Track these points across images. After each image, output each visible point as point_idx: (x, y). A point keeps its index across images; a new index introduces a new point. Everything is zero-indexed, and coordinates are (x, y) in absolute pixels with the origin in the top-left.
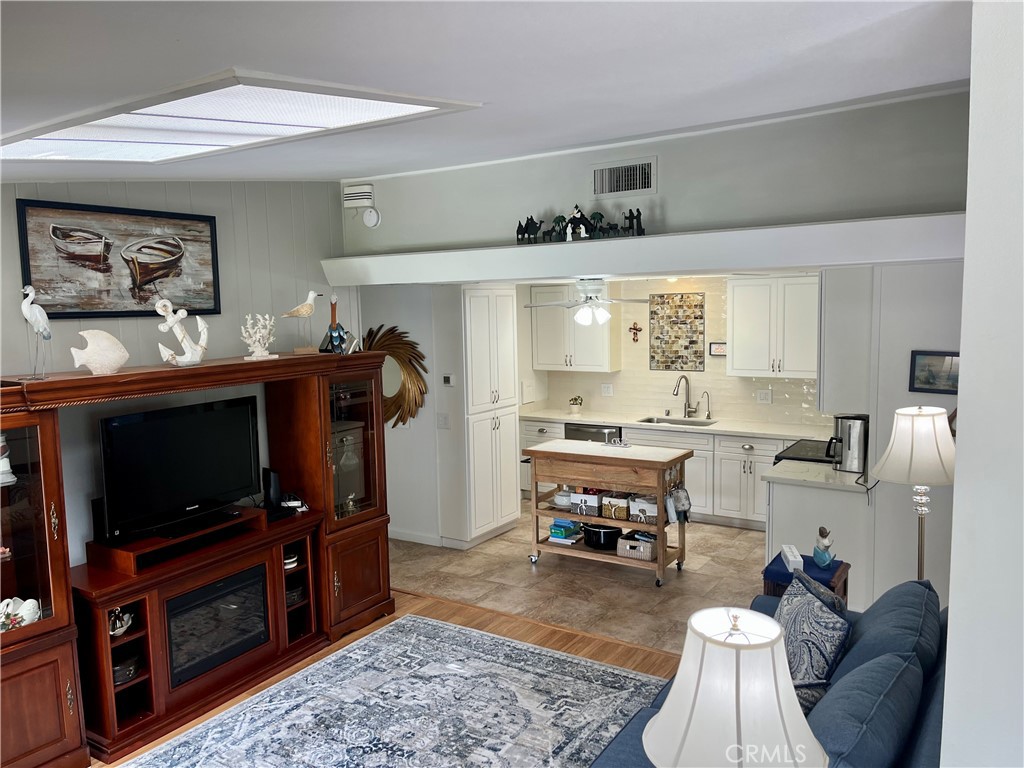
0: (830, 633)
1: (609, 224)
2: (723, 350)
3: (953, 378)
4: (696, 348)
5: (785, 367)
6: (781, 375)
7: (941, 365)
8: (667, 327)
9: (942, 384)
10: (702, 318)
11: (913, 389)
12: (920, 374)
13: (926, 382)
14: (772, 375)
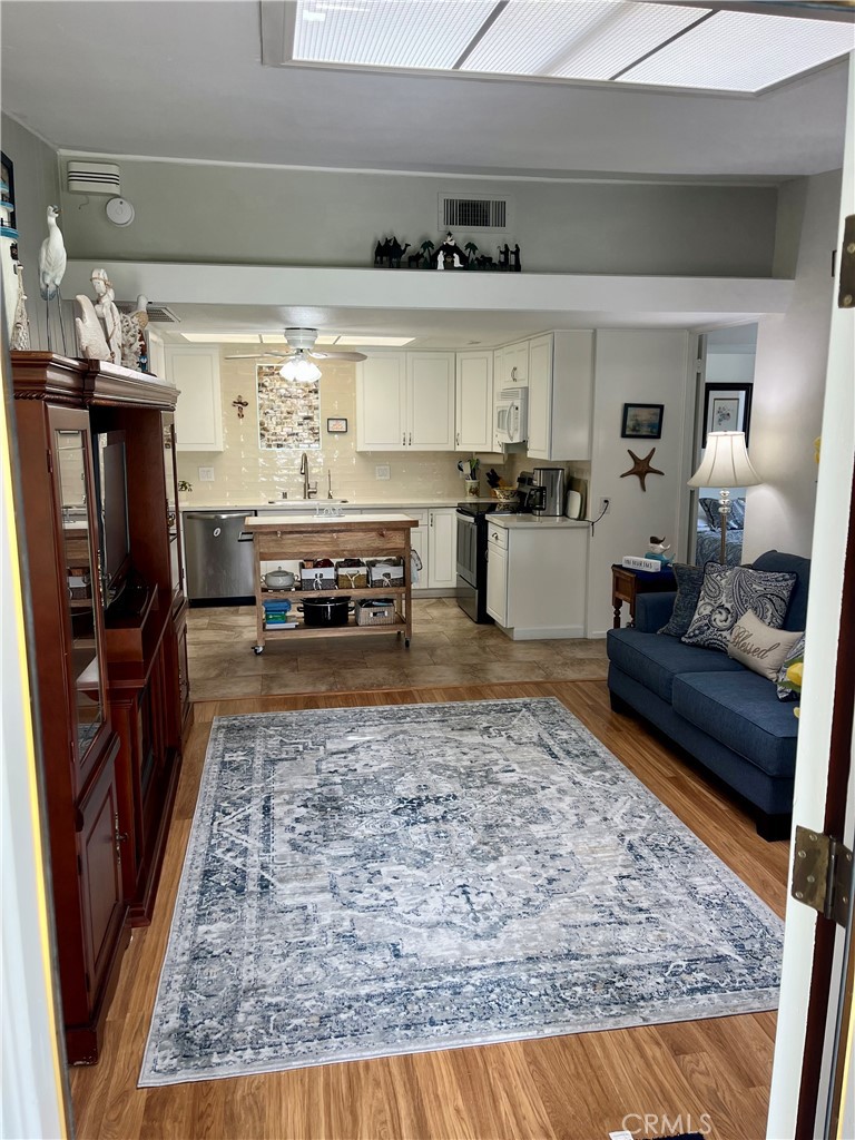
0: (784, 584)
1: (482, 256)
2: (341, 426)
3: (651, 426)
4: (312, 424)
5: (415, 440)
6: (409, 448)
7: (644, 415)
8: (278, 402)
9: (644, 431)
10: (316, 392)
11: (624, 435)
12: (630, 423)
13: (634, 430)
14: (403, 448)
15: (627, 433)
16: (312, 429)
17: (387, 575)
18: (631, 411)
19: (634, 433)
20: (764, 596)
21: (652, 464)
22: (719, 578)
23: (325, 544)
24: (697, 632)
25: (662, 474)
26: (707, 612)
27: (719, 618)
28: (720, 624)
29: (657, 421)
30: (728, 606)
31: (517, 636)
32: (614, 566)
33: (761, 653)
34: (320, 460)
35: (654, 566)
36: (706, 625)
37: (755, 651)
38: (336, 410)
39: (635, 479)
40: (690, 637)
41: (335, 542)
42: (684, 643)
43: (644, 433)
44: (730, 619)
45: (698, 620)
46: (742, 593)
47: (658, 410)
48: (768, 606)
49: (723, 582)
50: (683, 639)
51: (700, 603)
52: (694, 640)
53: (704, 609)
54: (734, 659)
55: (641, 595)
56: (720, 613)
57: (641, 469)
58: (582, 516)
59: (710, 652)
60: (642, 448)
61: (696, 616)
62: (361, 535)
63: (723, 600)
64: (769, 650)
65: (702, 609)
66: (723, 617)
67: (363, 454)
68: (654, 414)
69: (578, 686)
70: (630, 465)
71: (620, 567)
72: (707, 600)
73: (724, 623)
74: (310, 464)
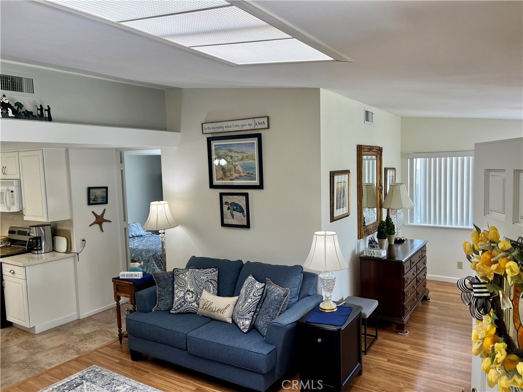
0: (214, 273)
1: (27, 111)
3: (102, 197)
7: (99, 193)
9: (99, 201)
11: (89, 204)
12: (92, 197)
13: (94, 200)
15: (91, 202)
18: (92, 191)
19: (94, 202)
20: (208, 281)
21: (105, 217)
22: (183, 276)
24: (179, 306)
25: (111, 222)
26: (182, 295)
27: (189, 297)
28: (190, 300)
29: (105, 195)
30: (192, 290)
31: (37, 331)
32: (113, 278)
33: (222, 311)
35: (139, 275)
36: (183, 302)
37: (218, 311)
39: (97, 226)
40: (175, 310)
42: (172, 314)
43: (100, 202)
44: (194, 296)
45: (178, 300)
46: (197, 282)
47: (105, 190)
48: (210, 286)
49: (186, 278)
50: (172, 312)
51: (176, 291)
52: (178, 311)
53: (179, 294)
54: (202, 316)
55: (138, 292)
56: (189, 294)
57: (100, 220)
58: (69, 250)
59: (187, 314)
60: (99, 209)
61: (176, 299)
63: (189, 287)
64: (225, 309)
65: (178, 294)
66: (191, 296)
68: (104, 192)
69: (100, 352)
70: (94, 219)
71: (118, 278)
72: (180, 289)
73: (192, 299)
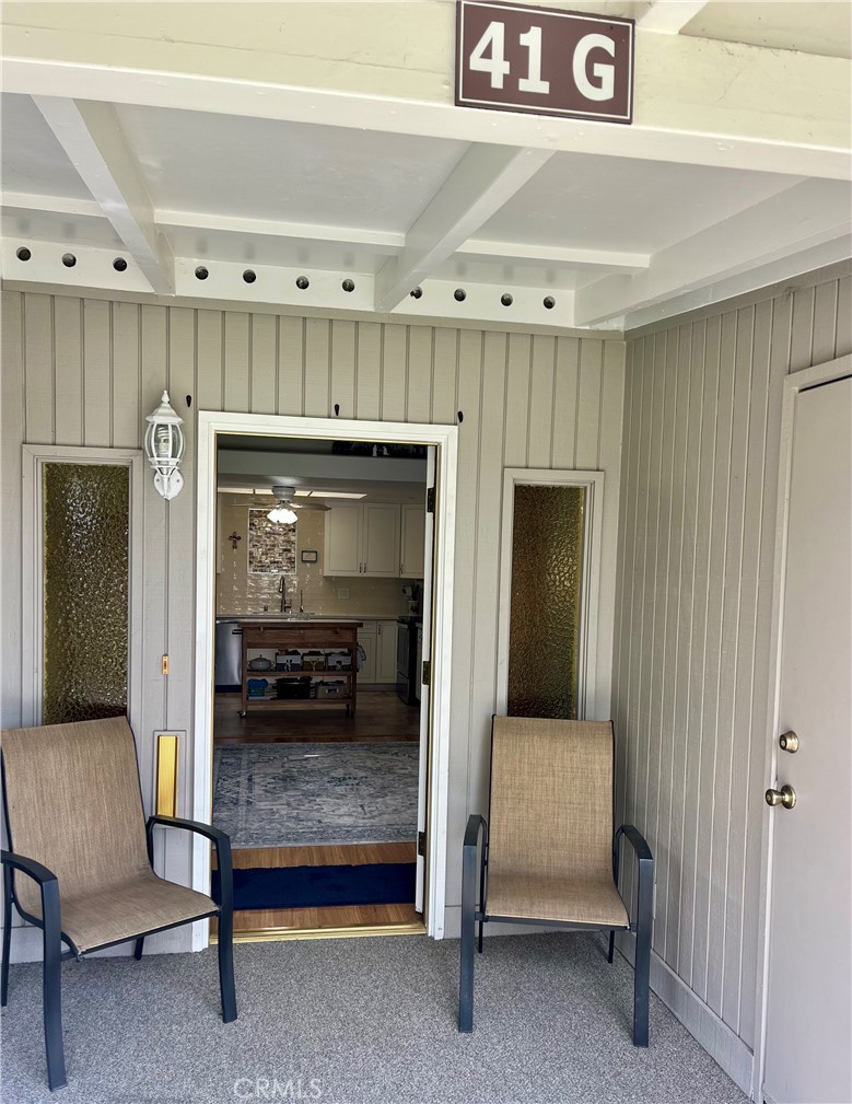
2: (312, 557)
4: (289, 555)
5: (369, 568)
6: (365, 575)
8: (264, 538)
10: (294, 531)
14: (360, 575)
16: (290, 558)
17: (339, 662)
23: (295, 637)
34: (295, 582)
38: (308, 544)
41: (302, 637)
62: (321, 632)
67: (328, 579)
74: (287, 585)
